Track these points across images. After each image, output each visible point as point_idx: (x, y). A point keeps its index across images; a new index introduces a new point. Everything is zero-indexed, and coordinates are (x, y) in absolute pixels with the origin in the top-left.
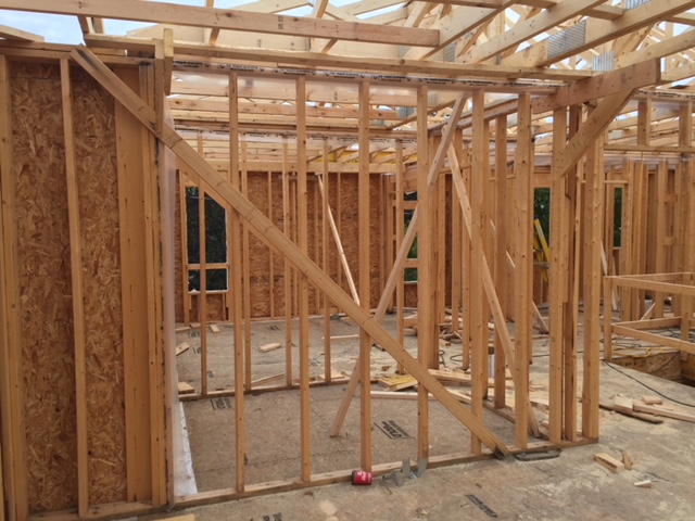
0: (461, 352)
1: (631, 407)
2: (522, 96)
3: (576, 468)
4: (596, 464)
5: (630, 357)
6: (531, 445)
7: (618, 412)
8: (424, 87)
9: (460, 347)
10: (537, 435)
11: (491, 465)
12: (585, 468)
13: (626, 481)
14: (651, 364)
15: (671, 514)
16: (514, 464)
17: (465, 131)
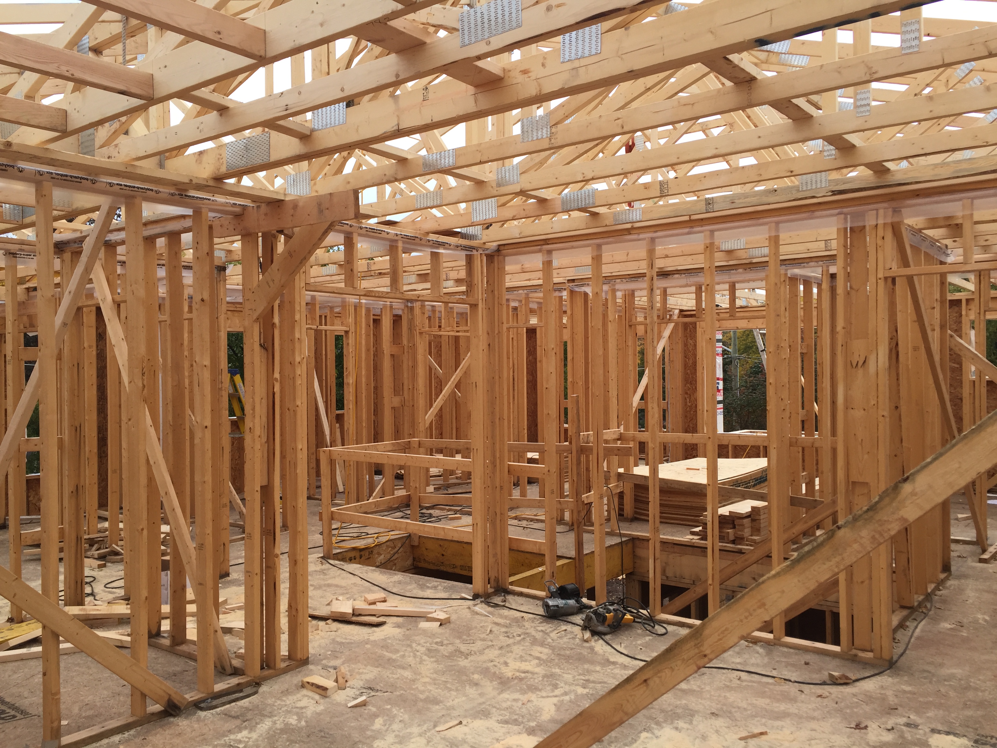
0: (122, 573)
1: (350, 611)
2: (198, 213)
3: (279, 702)
4: (305, 692)
5: (354, 549)
6: (219, 687)
7: (335, 620)
8: (47, 184)
9: (121, 567)
10: (229, 670)
11: (161, 727)
12: (290, 700)
13: (339, 704)
14: (379, 554)
15: (387, 730)
16: (194, 718)
17: (120, 249)
